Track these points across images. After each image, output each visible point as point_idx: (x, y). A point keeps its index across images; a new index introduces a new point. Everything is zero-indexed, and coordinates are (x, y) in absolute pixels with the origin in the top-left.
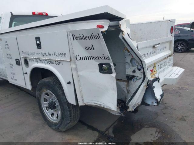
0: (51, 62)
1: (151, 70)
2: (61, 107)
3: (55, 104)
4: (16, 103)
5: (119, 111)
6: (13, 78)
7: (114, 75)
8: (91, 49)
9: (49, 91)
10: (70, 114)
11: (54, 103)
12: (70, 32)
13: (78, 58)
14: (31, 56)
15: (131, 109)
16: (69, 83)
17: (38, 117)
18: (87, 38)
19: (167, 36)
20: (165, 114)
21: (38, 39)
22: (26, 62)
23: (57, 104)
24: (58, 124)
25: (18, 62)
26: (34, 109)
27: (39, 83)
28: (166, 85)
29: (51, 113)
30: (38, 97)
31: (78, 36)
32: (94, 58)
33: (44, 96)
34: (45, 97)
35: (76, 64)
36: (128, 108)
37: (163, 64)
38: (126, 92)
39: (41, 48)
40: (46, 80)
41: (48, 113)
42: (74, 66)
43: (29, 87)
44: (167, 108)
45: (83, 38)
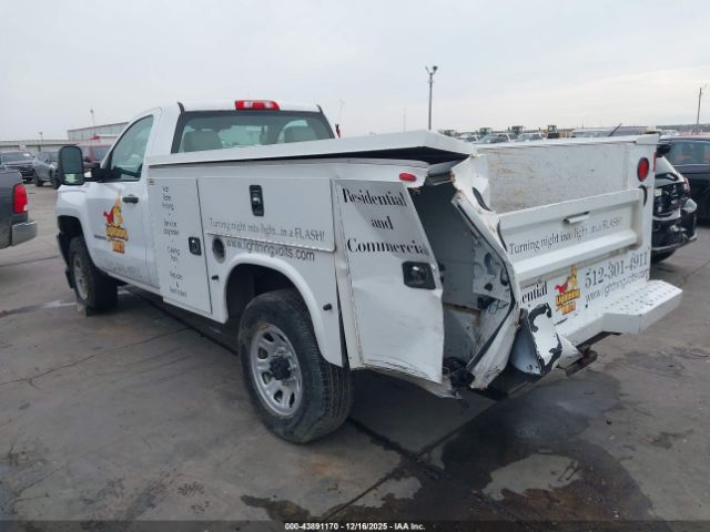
0: (286, 251)
1: (558, 287)
2: (303, 373)
3: (288, 365)
4: (173, 363)
5: (450, 388)
6: (174, 287)
7: (438, 292)
8: (384, 225)
9: (274, 329)
10: (327, 392)
11: (286, 361)
12: (339, 182)
13: (354, 246)
14: (234, 233)
15: (480, 382)
16: (328, 307)
17: (237, 402)
18: (377, 202)
19: (625, 186)
20: (609, 423)
21: (256, 190)
22: (219, 247)
23: (294, 365)
24: (291, 420)
25: (195, 246)
26: (225, 382)
27: (248, 306)
28: (617, 334)
29: (274, 390)
30: (244, 343)
31: (357, 193)
32: (393, 248)
33: (259, 342)
34: (262, 345)
35: (346, 259)
36: (472, 378)
37: (607, 271)
38: (474, 340)
39: (262, 215)
40: (268, 297)
41: (266, 389)
42: (342, 265)
43: (220, 315)
44: (622, 408)
45: (367, 199)
